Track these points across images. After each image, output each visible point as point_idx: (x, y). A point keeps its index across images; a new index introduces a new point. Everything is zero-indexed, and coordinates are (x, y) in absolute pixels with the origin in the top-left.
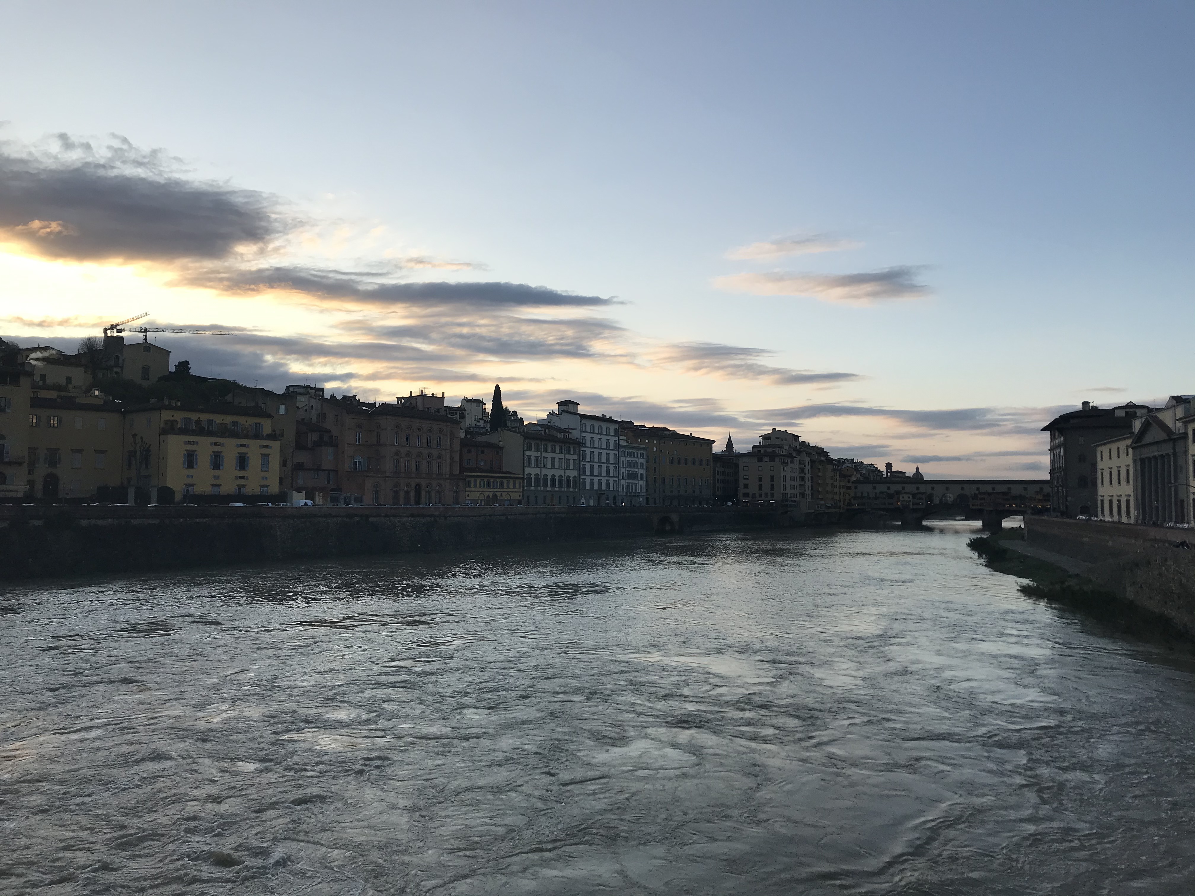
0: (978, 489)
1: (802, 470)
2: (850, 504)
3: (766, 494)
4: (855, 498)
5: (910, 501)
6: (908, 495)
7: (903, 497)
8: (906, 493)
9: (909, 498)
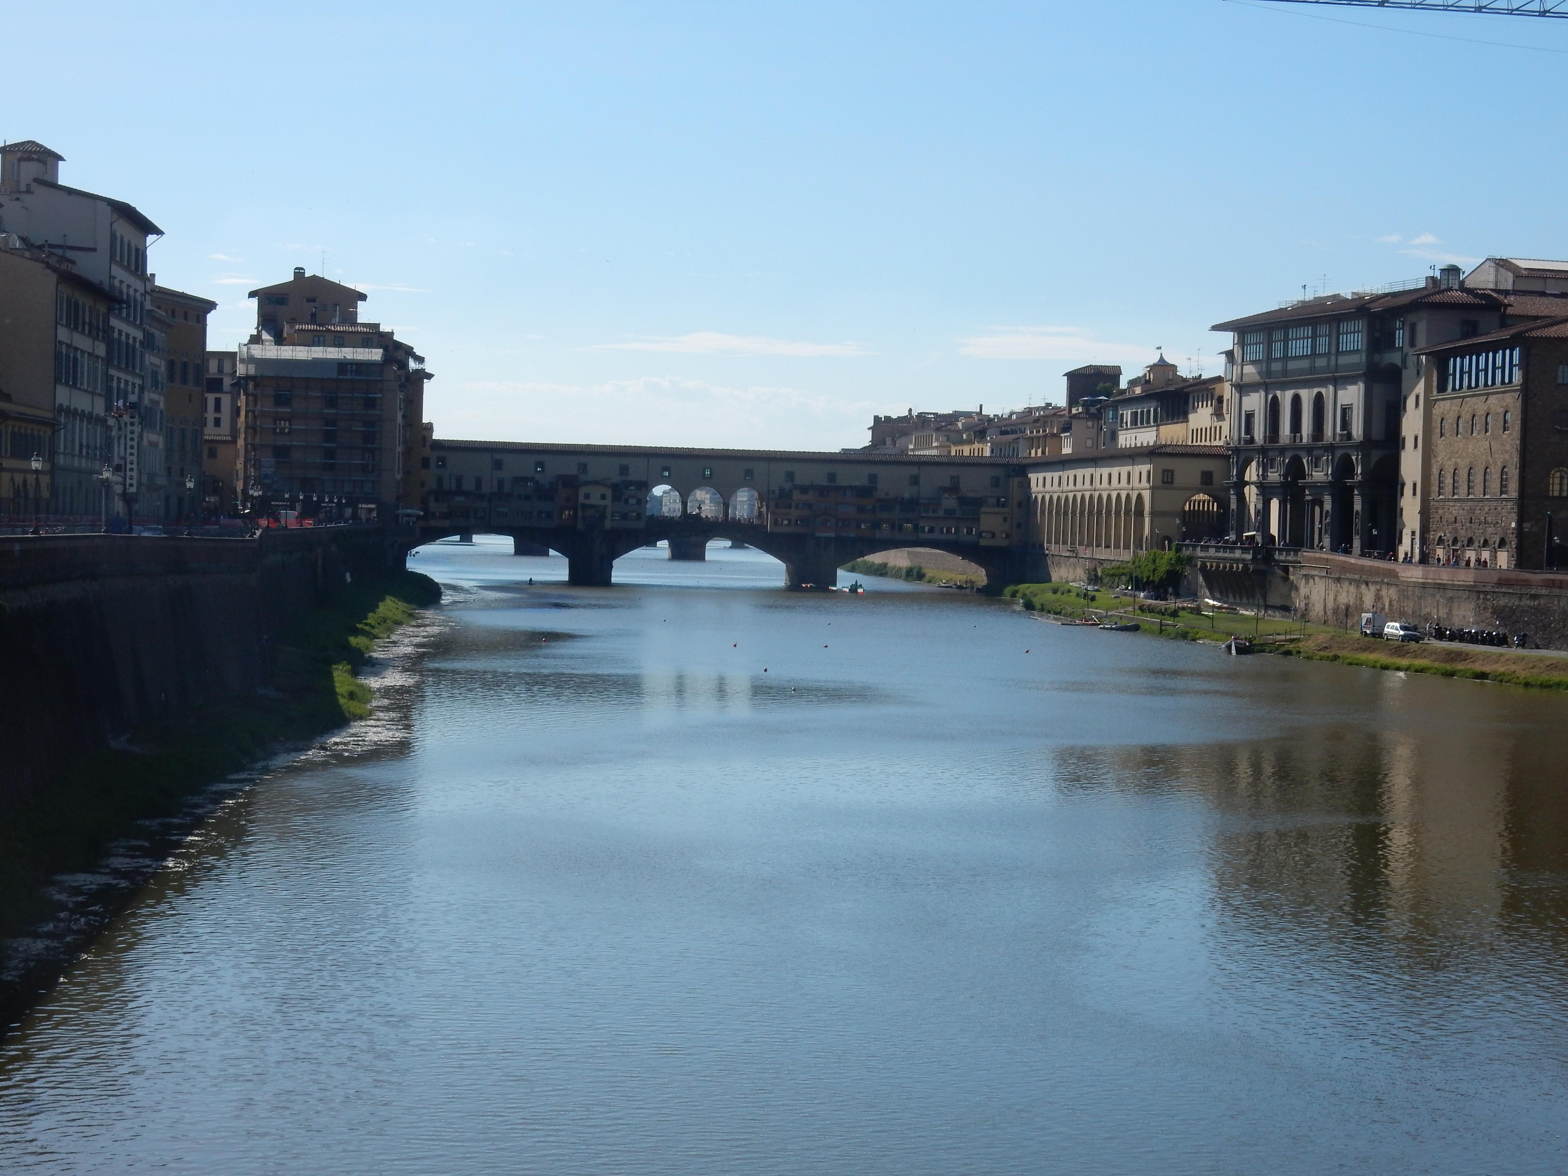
0: (790, 476)
4: (440, 494)
5: (605, 507)
6: (602, 490)
7: (587, 496)
8: (595, 483)
9: (603, 497)
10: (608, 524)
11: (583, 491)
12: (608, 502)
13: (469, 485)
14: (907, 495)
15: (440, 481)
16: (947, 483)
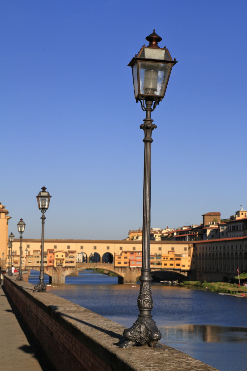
0: (121, 248)
5: (63, 259)
6: (62, 254)
7: (57, 256)
8: (60, 251)
9: (62, 256)
10: (64, 265)
11: (56, 254)
12: (64, 257)
14: (158, 254)
16: (170, 250)
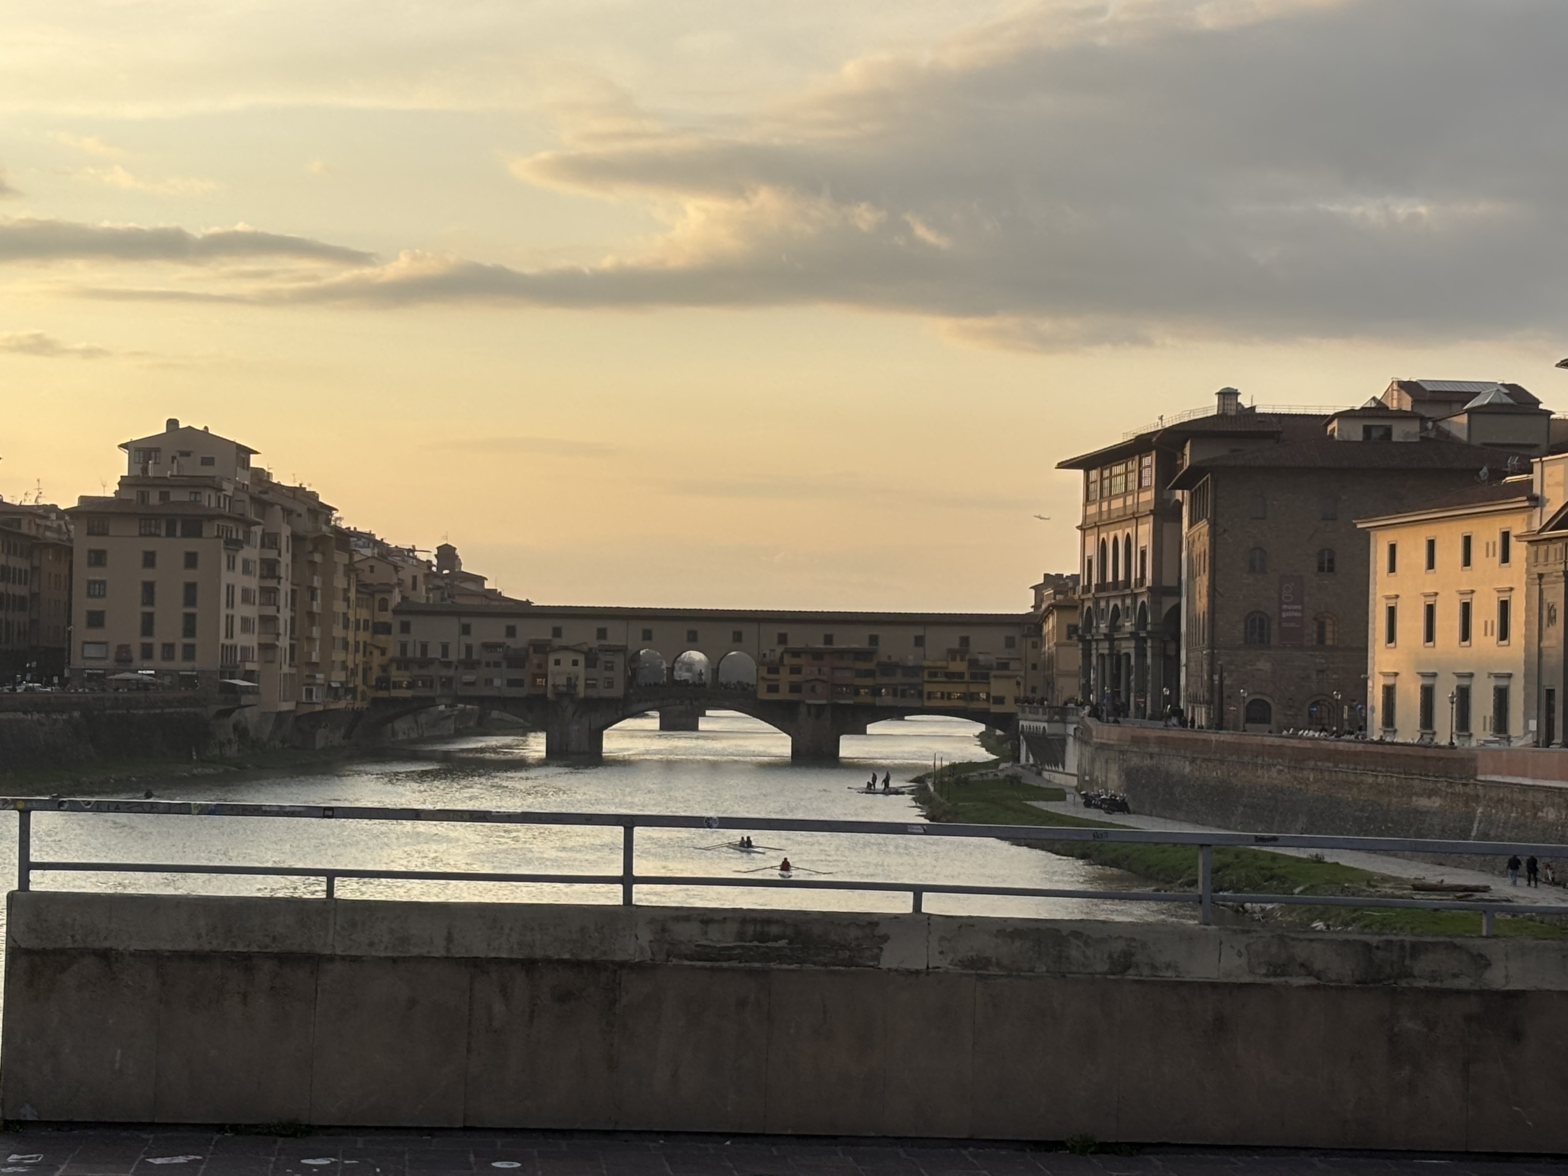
0: (783, 639)
1: (270, 569)
2: (384, 683)
3: (168, 649)
4: (403, 663)
5: (577, 675)
6: (573, 656)
7: (557, 662)
8: (566, 648)
9: (575, 663)
10: (582, 692)
11: (552, 658)
12: (581, 668)
13: (435, 653)
14: (911, 658)
15: (404, 647)
16: (956, 645)
